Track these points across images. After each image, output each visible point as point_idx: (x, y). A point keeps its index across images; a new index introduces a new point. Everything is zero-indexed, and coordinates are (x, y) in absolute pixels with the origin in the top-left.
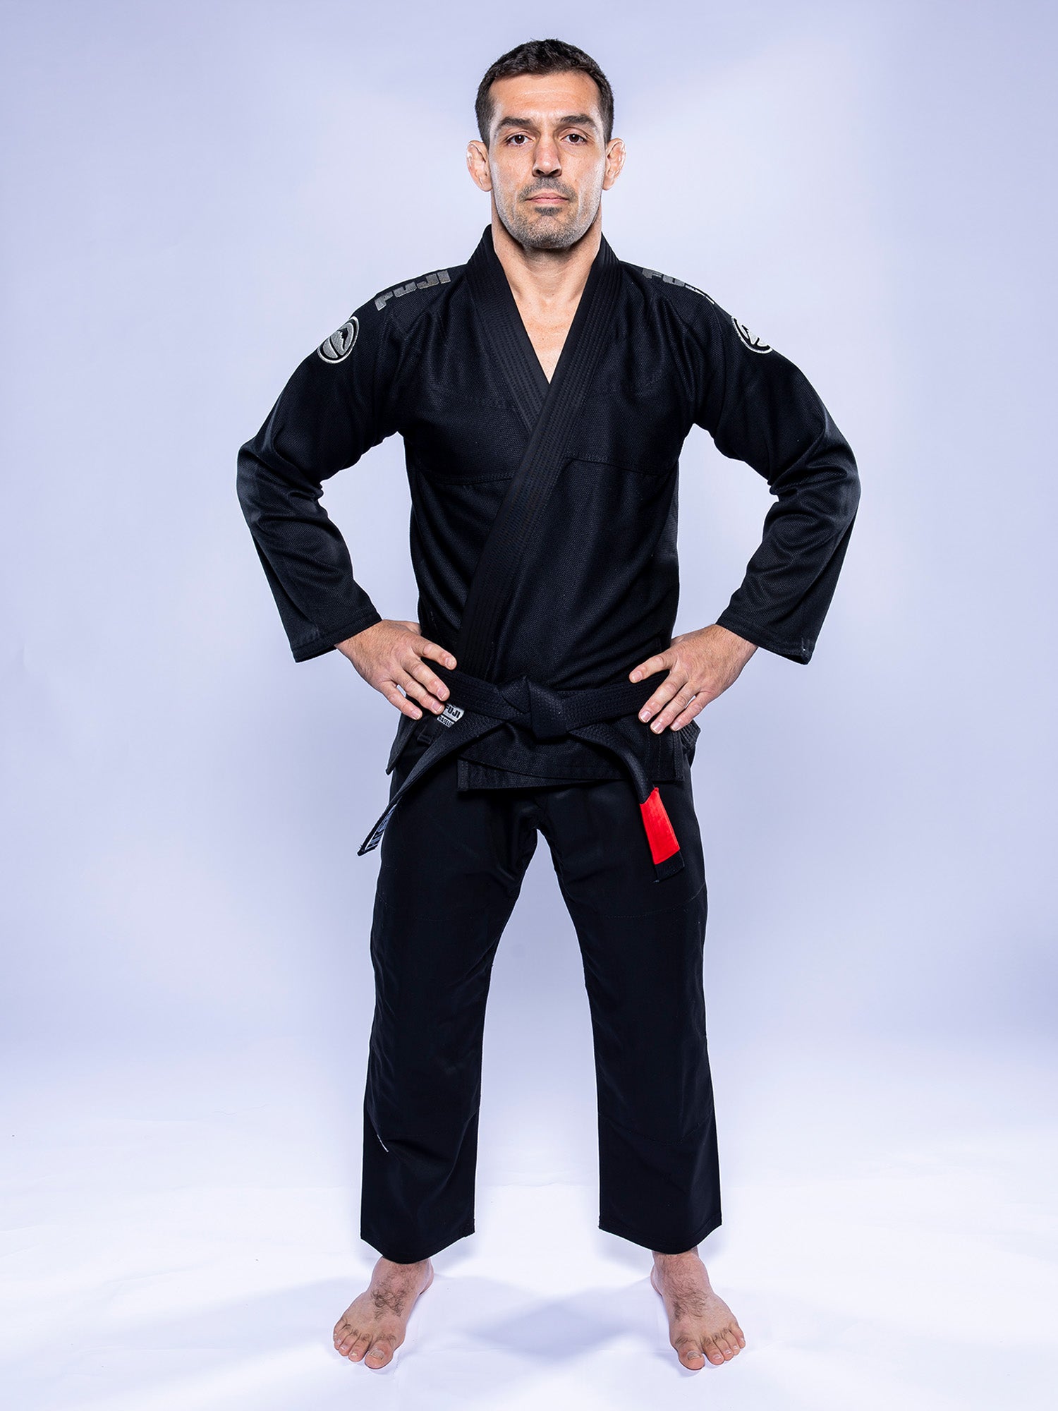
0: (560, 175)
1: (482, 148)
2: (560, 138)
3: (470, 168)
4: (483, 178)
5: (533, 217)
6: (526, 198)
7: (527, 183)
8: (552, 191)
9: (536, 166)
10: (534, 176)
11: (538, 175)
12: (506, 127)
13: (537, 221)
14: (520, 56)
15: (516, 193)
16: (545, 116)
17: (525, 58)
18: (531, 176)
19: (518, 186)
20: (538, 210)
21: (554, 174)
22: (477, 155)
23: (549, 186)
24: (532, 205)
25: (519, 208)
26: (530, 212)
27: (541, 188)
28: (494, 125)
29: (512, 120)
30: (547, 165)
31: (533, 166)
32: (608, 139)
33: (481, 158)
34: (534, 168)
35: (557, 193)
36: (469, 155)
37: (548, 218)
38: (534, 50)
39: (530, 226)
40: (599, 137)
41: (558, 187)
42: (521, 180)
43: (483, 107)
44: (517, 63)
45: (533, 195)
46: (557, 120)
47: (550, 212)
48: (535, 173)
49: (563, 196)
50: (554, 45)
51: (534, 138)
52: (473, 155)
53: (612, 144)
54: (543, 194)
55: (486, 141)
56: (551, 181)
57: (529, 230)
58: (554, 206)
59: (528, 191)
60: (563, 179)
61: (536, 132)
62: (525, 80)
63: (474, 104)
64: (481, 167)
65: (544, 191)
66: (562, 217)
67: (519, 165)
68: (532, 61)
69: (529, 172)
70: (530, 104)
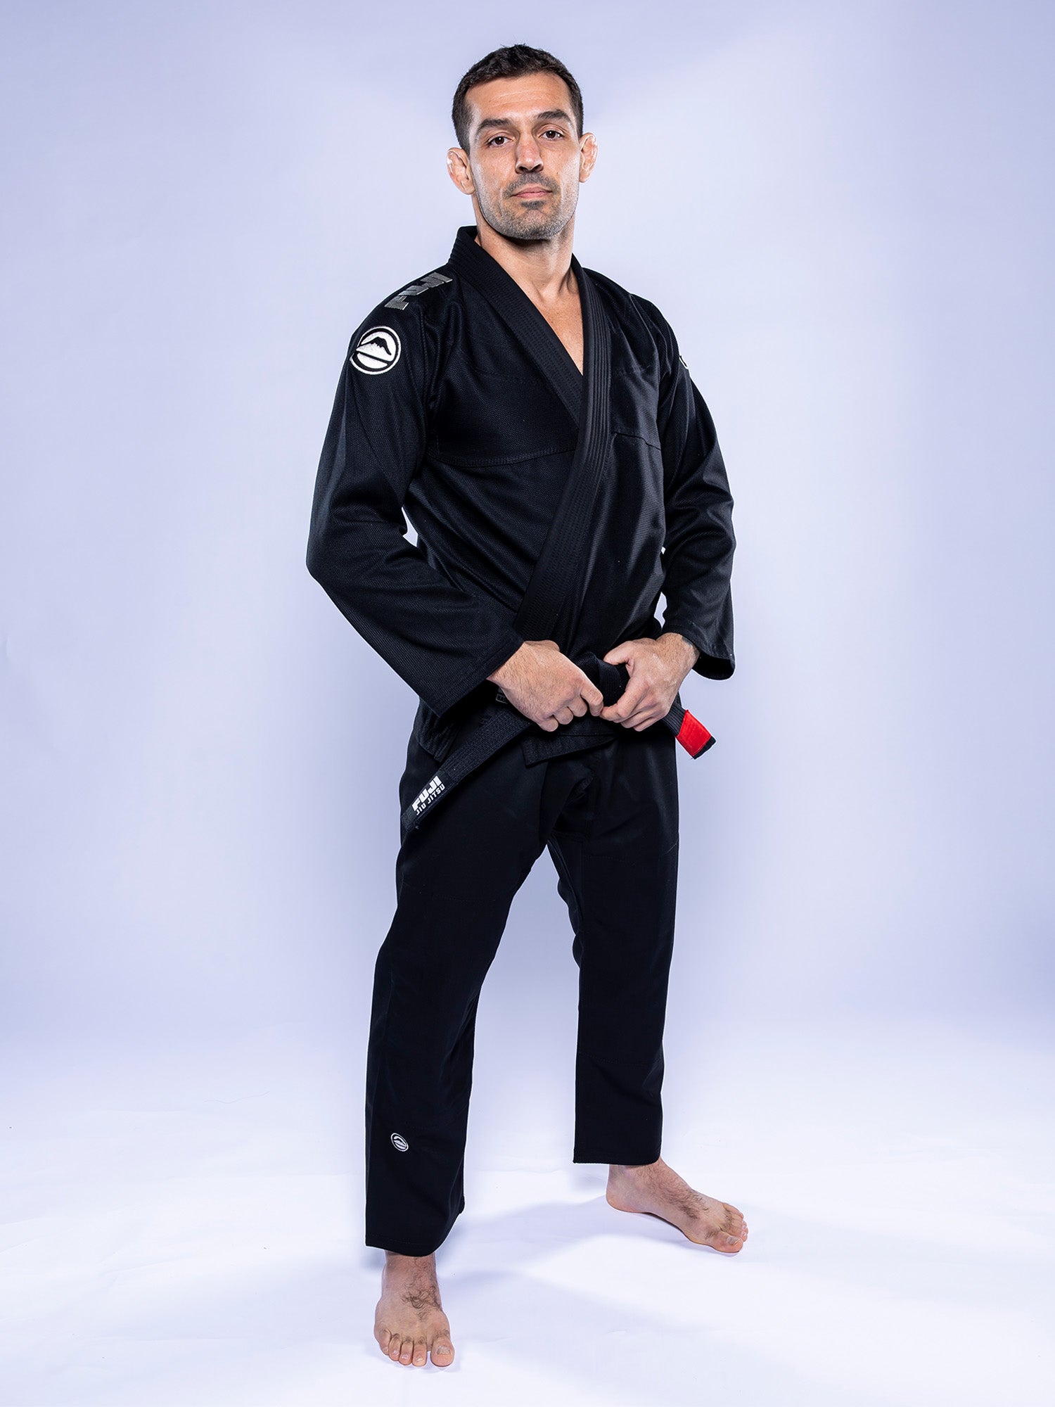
0: (542, 170)
1: (462, 154)
2: (538, 136)
3: (451, 174)
4: (464, 182)
5: (520, 212)
6: (511, 194)
7: (511, 180)
8: (536, 185)
9: (519, 163)
10: (517, 173)
11: (521, 172)
12: (485, 129)
13: (524, 215)
14: (492, 62)
15: (501, 190)
16: (523, 116)
17: (498, 64)
18: (514, 173)
19: (502, 184)
20: (524, 205)
21: (537, 169)
22: (457, 161)
23: (532, 181)
24: (518, 200)
25: (505, 204)
26: (516, 207)
27: (525, 183)
28: (472, 132)
29: (491, 121)
30: (529, 162)
31: (516, 164)
32: (580, 135)
33: (461, 163)
34: (517, 165)
35: (541, 186)
36: (449, 162)
37: (534, 212)
38: (505, 55)
39: (518, 221)
40: (573, 133)
41: (541, 181)
42: (505, 178)
43: (460, 115)
44: (490, 69)
45: (518, 190)
46: (536, 116)
47: (536, 205)
48: (518, 170)
49: (547, 189)
50: (524, 49)
51: (514, 138)
52: (454, 162)
53: (584, 139)
54: (528, 189)
55: (465, 147)
56: (534, 176)
57: (517, 225)
58: (538, 199)
59: (513, 186)
60: (545, 172)
61: (516, 133)
62: (499, 83)
63: (451, 114)
64: (462, 172)
65: (528, 186)
66: (547, 209)
67: (503, 166)
68: (505, 65)
69: (511, 170)
70: (506, 106)
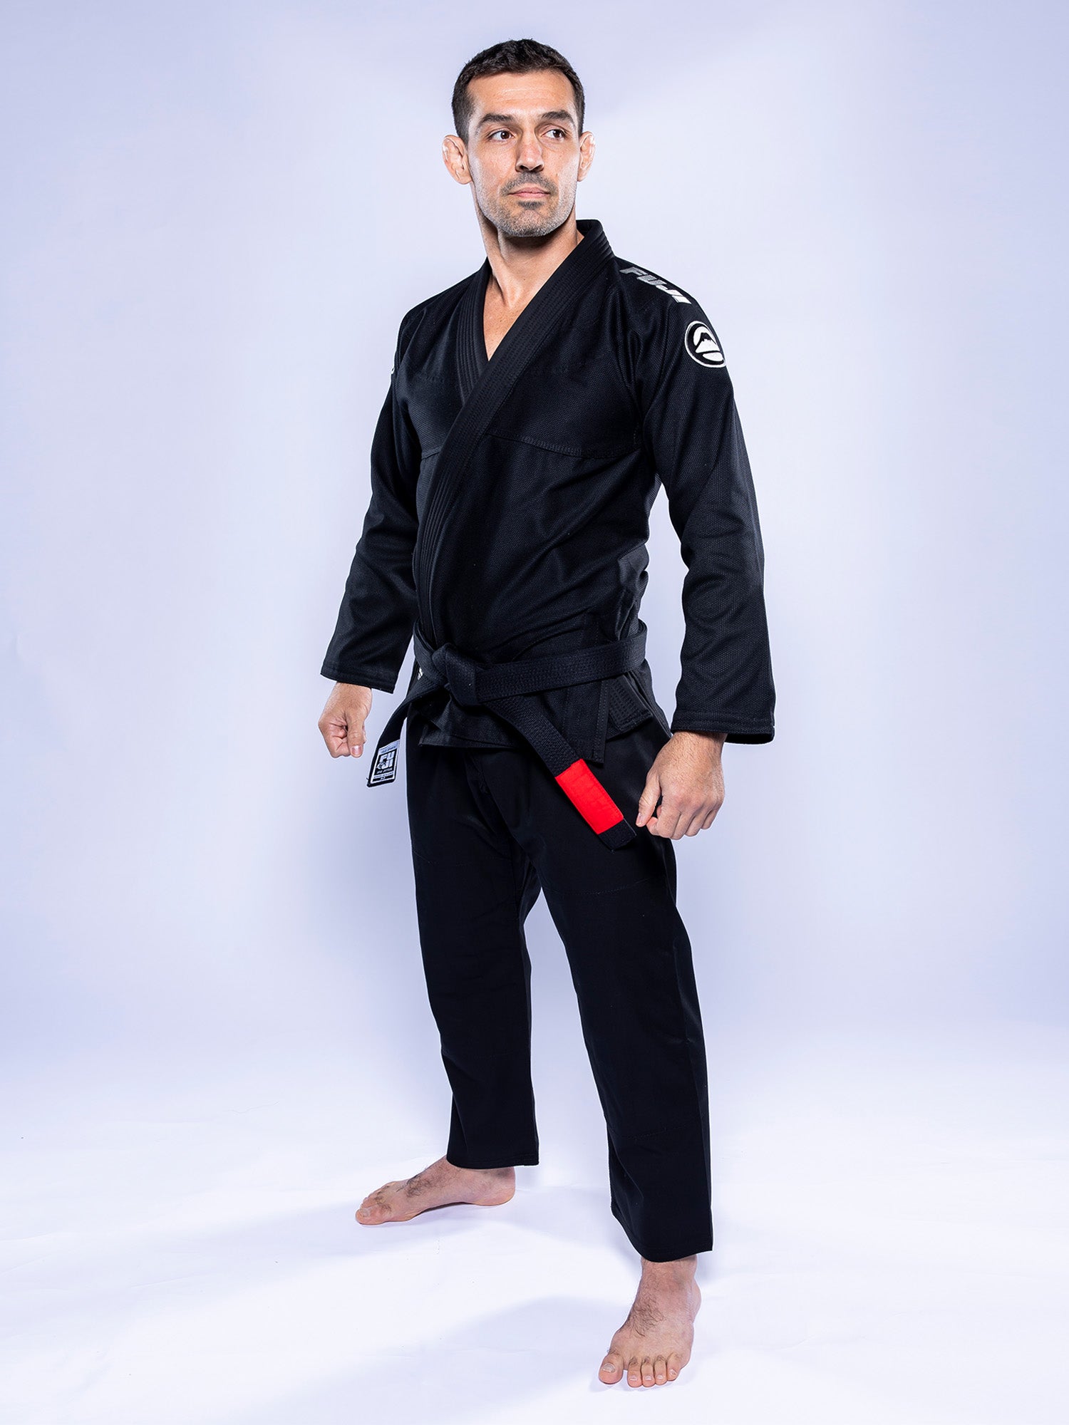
0: (542, 170)
1: (459, 142)
2: (540, 135)
3: (446, 161)
4: (459, 171)
5: (516, 211)
6: (508, 192)
7: (510, 178)
8: (534, 186)
9: (520, 162)
10: (517, 171)
11: (521, 170)
12: (488, 124)
13: (520, 215)
14: (498, 56)
15: (499, 188)
16: (526, 115)
17: (505, 58)
18: (513, 171)
19: (500, 181)
20: (521, 204)
21: (537, 170)
22: (453, 149)
23: (531, 181)
24: (515, 199)
25: (501, 201)
26: (513, 205)
27: (524, 183)
28: (473, 124)
29: (494, 116)
30: (530, 161)
31: (517, 162)
32: (581, 134)
33: (457, 151)
34: (518, 164)
35: (540, 187)
36: (445, 149)
37: (531, 213)
38: (513, 50)
39: (513, 220)
40: (574, 133)
41: (540, 181)
42: (503, 175)
43: (461, 104)
44: (497, 62)
45: (516, 189)
46: (539, 116)
47: (534, 206)
48: (518, 169)
49: (546, 190)
50: (532, 44)
51: (515, 135)
52: (450, 149)
53: (584, 137)
54: (526, 188)
55: (462, 134)
56: (534, 176)
57: (512, 224)
58: (537, 200)
59: (511, 185)
60: (546, 174)
61: (519, 130)
62: (505, 78)
64: (457, 161)
65: (526, 186)
66: (543, 211)
67: (502, 159)
68: (511, 59)
69: (511, 168)
70: (511, 102)
